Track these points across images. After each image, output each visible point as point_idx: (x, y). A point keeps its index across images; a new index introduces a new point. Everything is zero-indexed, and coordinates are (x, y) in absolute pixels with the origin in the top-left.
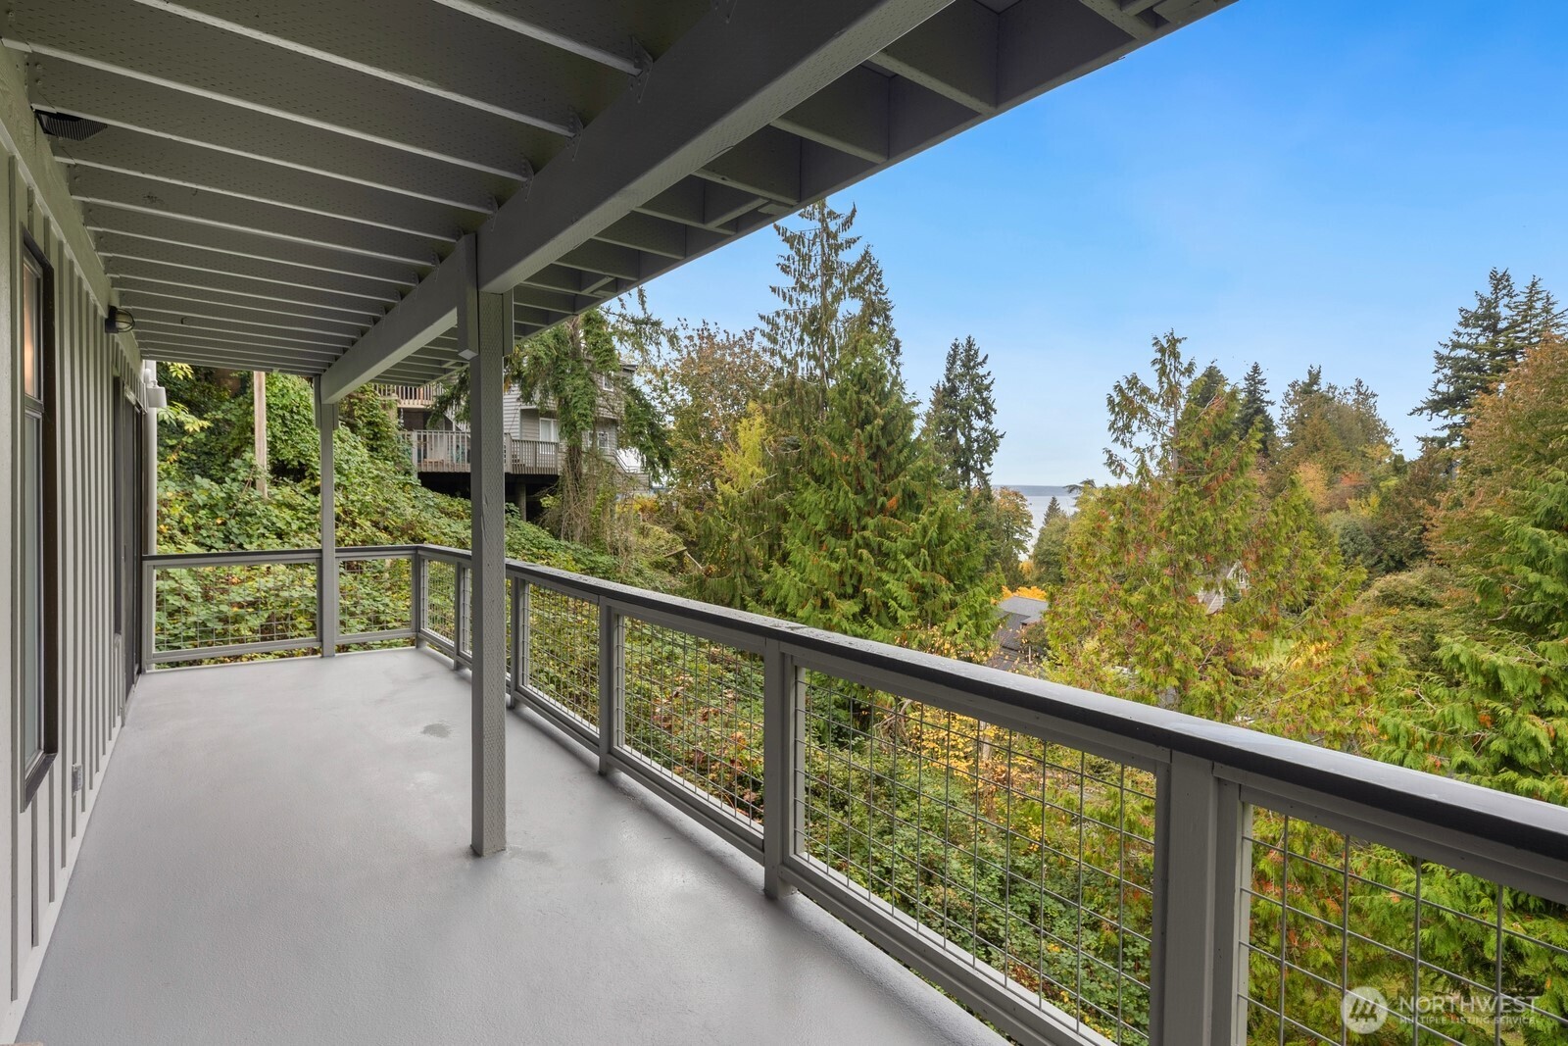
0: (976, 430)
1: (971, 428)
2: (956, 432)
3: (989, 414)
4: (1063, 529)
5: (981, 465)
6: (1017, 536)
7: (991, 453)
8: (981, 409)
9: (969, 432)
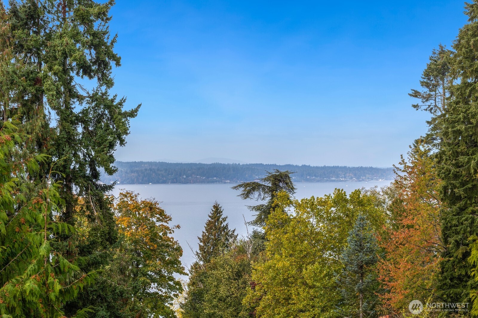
0: (81, 98)
1: (72, 93)
2: (41, 104)
3: (106, 65)
4: (239, 275)
5: (93, 169)
6: (153, 288)
7: (111, 146)
8: (89, 55)
9: (67, 103)
